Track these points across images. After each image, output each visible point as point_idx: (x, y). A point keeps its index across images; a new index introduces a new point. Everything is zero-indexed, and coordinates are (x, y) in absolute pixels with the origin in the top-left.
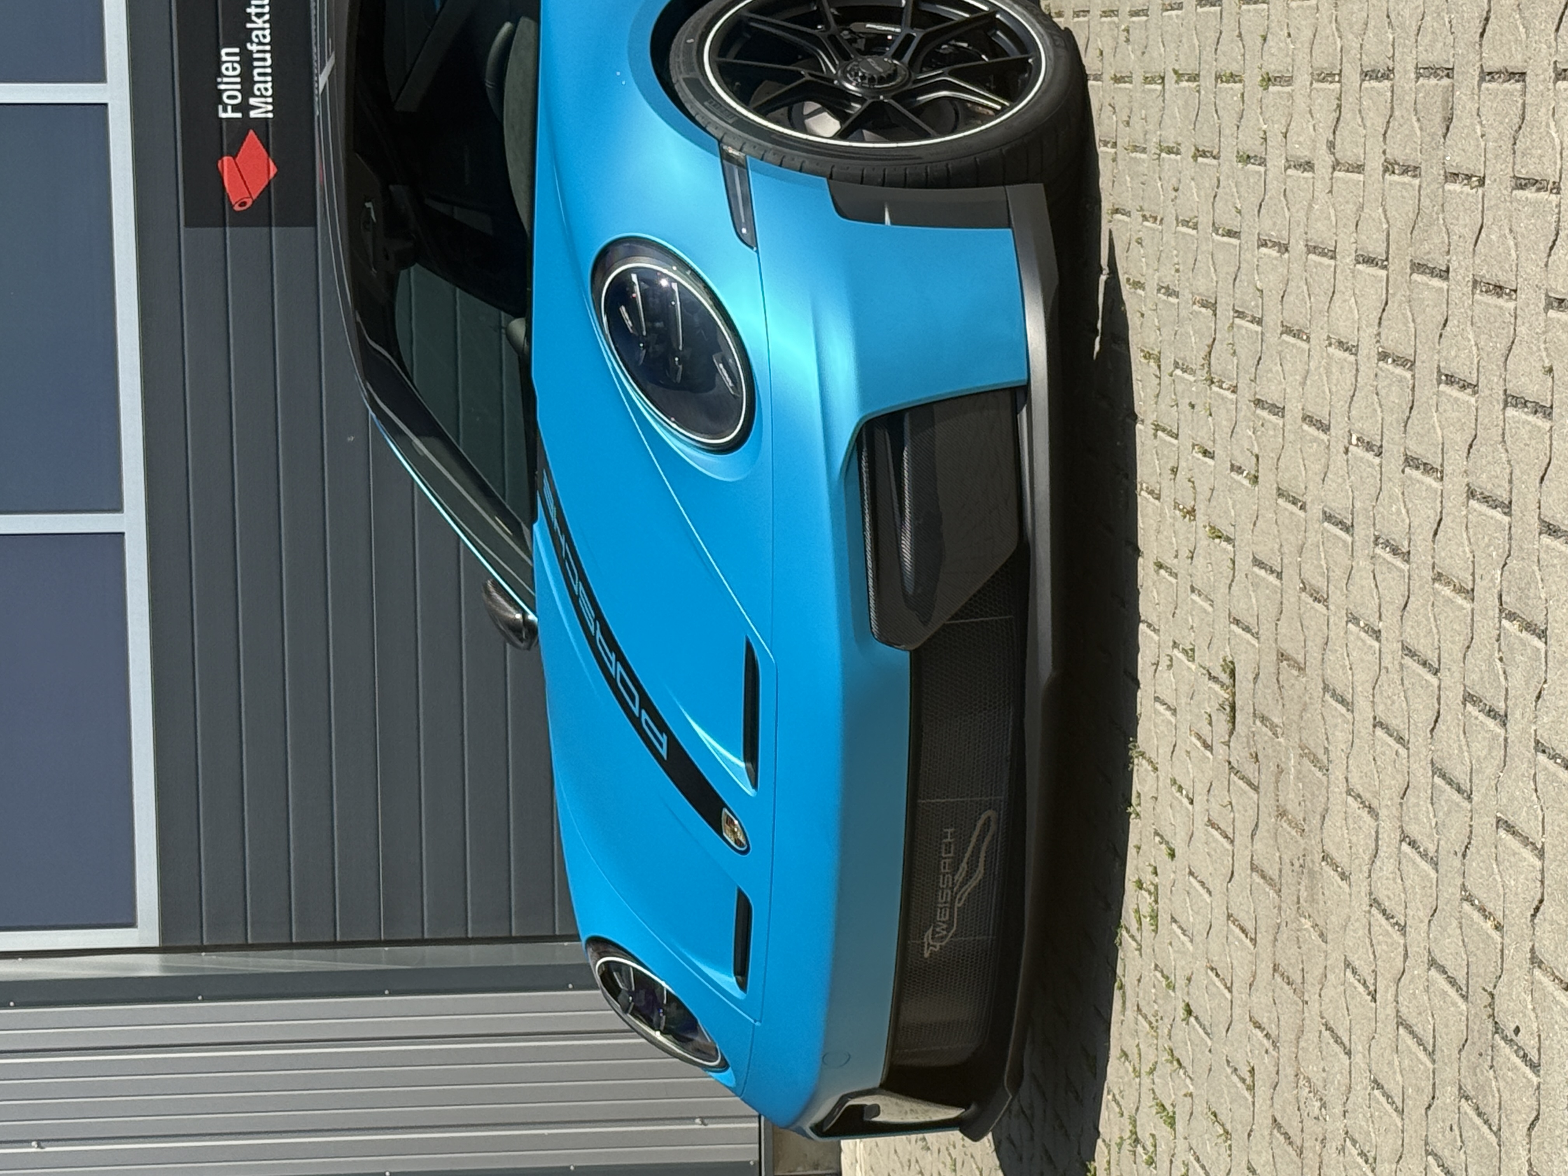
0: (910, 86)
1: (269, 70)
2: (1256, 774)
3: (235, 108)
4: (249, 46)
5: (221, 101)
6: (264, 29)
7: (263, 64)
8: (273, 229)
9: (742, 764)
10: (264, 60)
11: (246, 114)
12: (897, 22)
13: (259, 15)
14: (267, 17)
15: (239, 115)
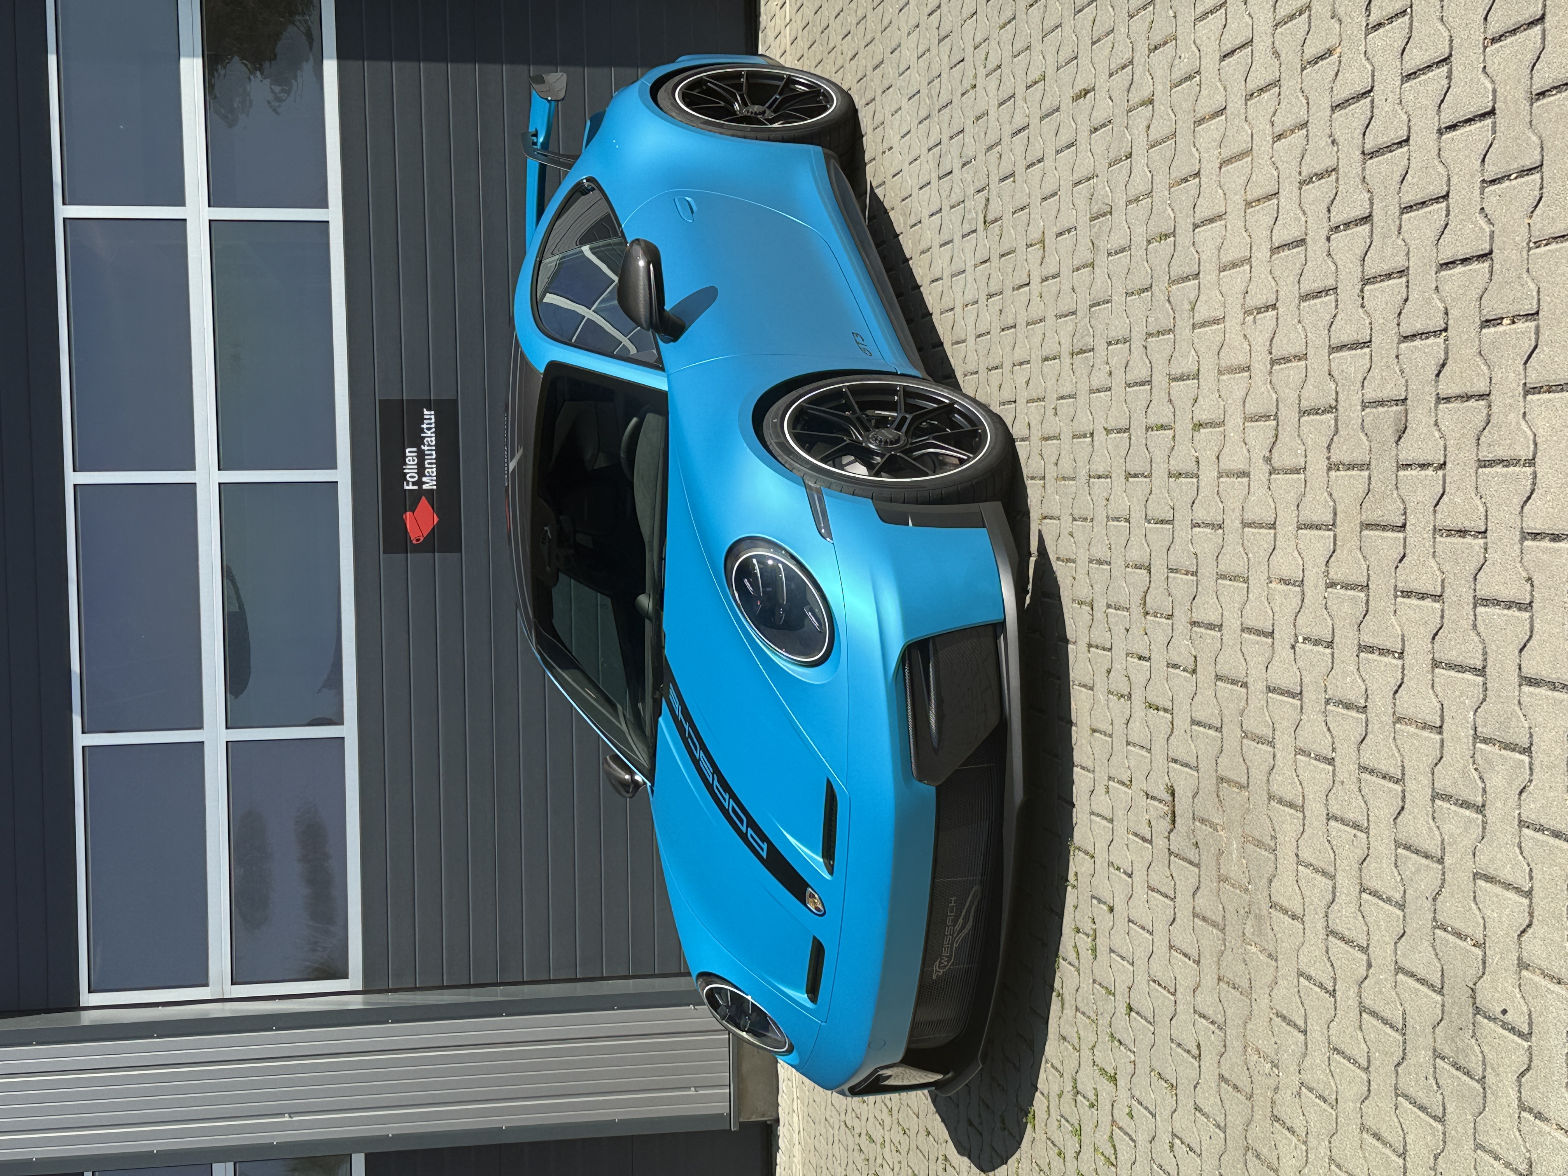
0: (908, 446)
1: (434, 461)
2: (1197, 856)
3: (414, 484)
4: (422, 447)
5: (405, 479)
6: (431, 437)
7: (431, 458)
9: (821, 860)
10: (431, 455)
11: (420, 486)
12: (895, 410)
13: (429, 429)
14: (433, 430)
15: (416, 487)
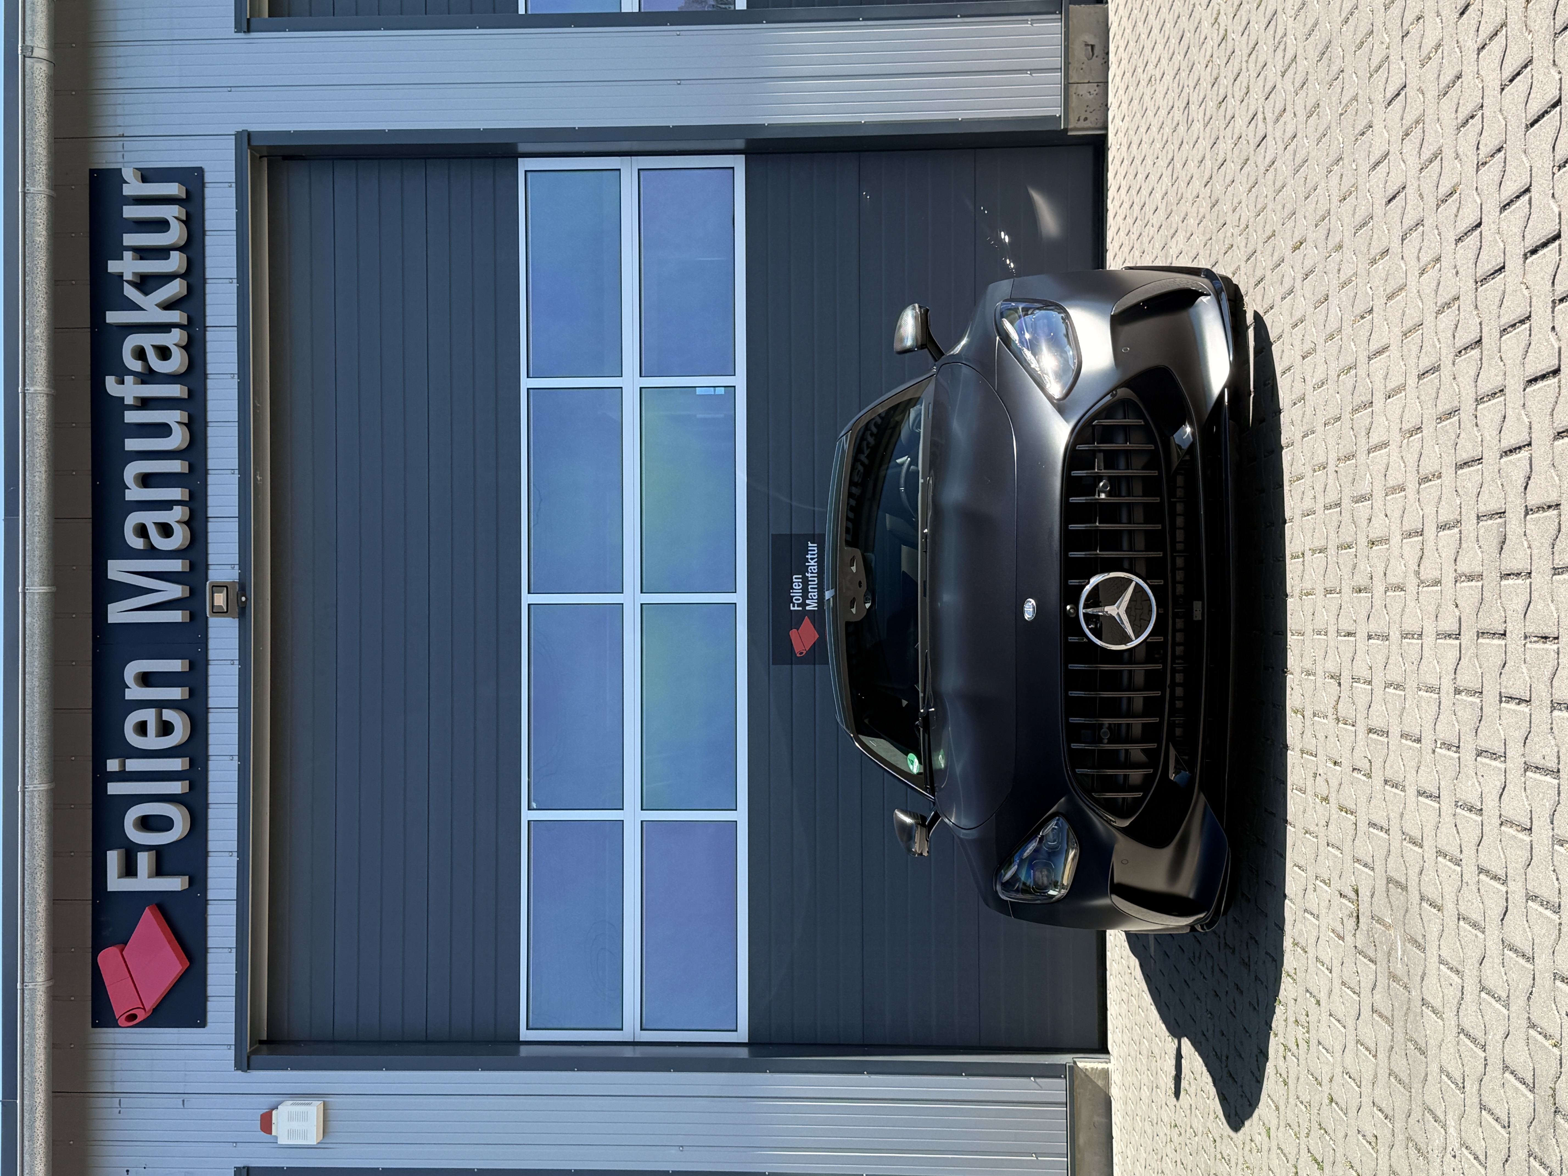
1: (816, 586)
2: (1374, 953)
3: (799, 605)
4: (806, 574)
5: (791, 602)
7: (813, 584)
8: (817, 666)
10: (814, 581)
11: (804, 608)
13: (812, 559)
14: (816, 560)
15: (801, 609)
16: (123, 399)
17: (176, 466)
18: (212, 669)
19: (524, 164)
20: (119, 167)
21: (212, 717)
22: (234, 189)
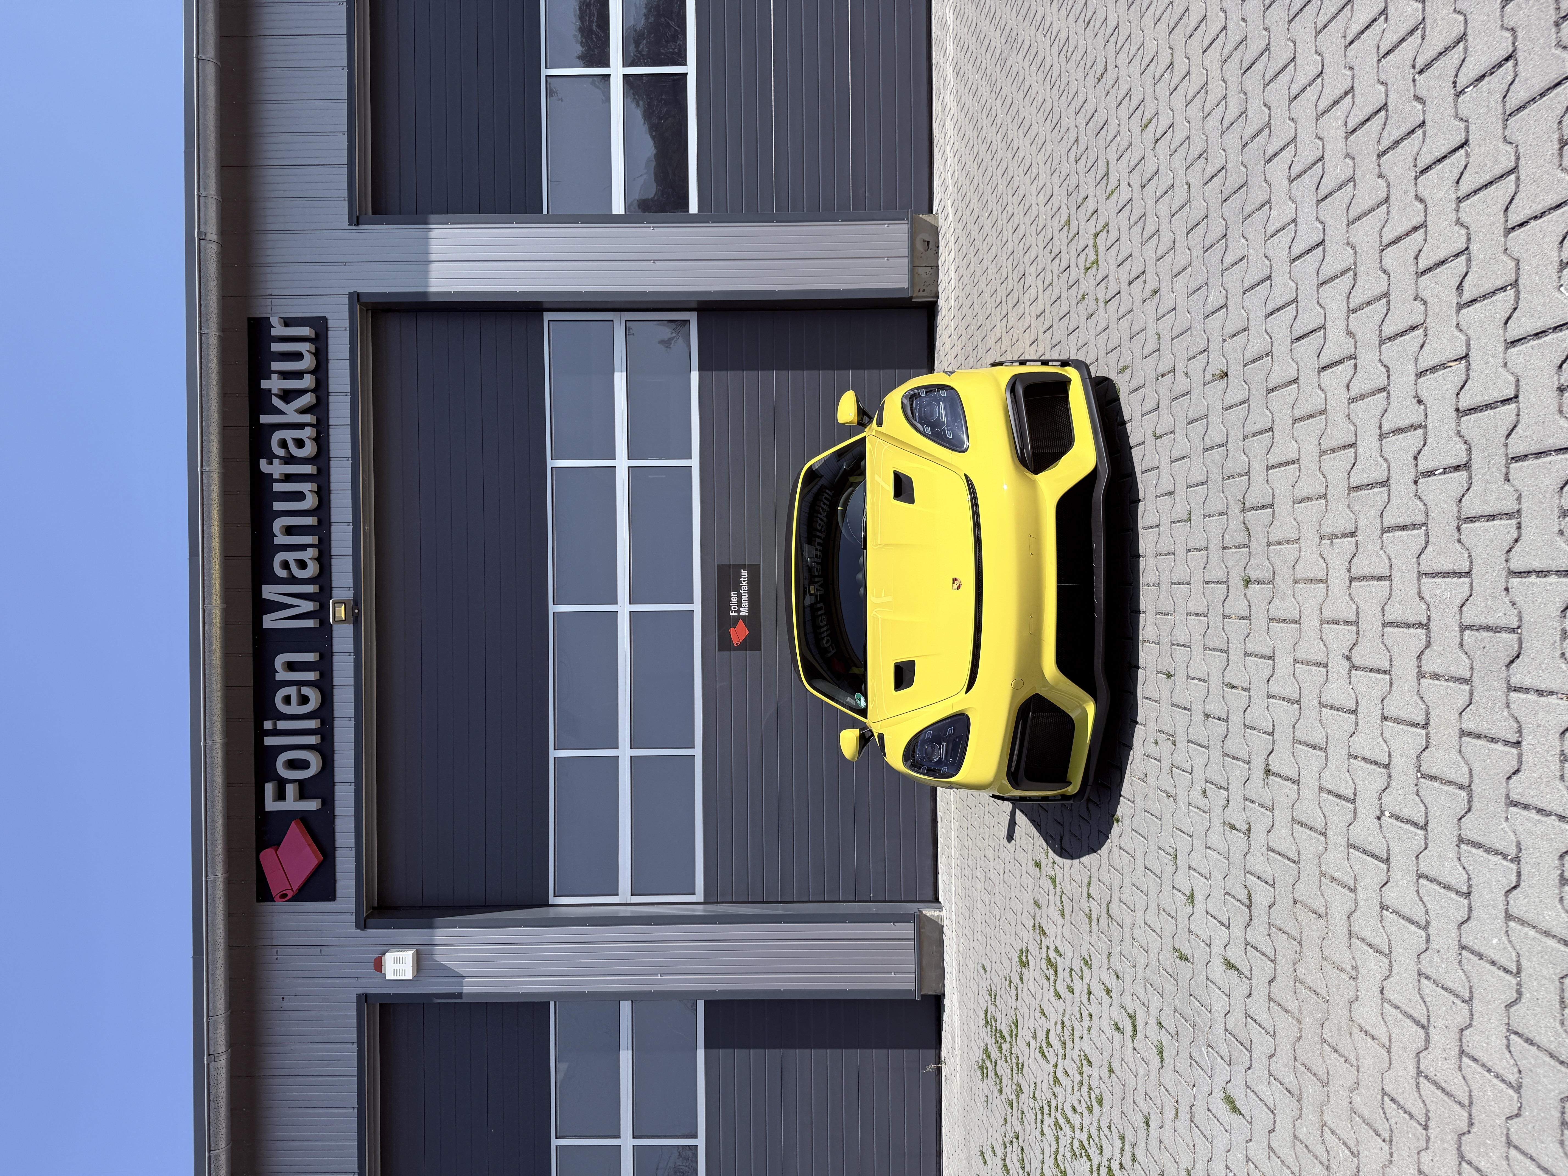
1: (747, 599)
3: (735, 612)
4: (740, 591)
5: (730, 609)
10: (745, 596)
11: (739, 614)
13: (744, 581)
14: (747, 582)
15: (736, 614)
16: (272, 475)
17: (310, 521)
18: (336, 659)
19: (547, 316)
20: (268, 316)
21: (336, 691)
22: (348, 332)
